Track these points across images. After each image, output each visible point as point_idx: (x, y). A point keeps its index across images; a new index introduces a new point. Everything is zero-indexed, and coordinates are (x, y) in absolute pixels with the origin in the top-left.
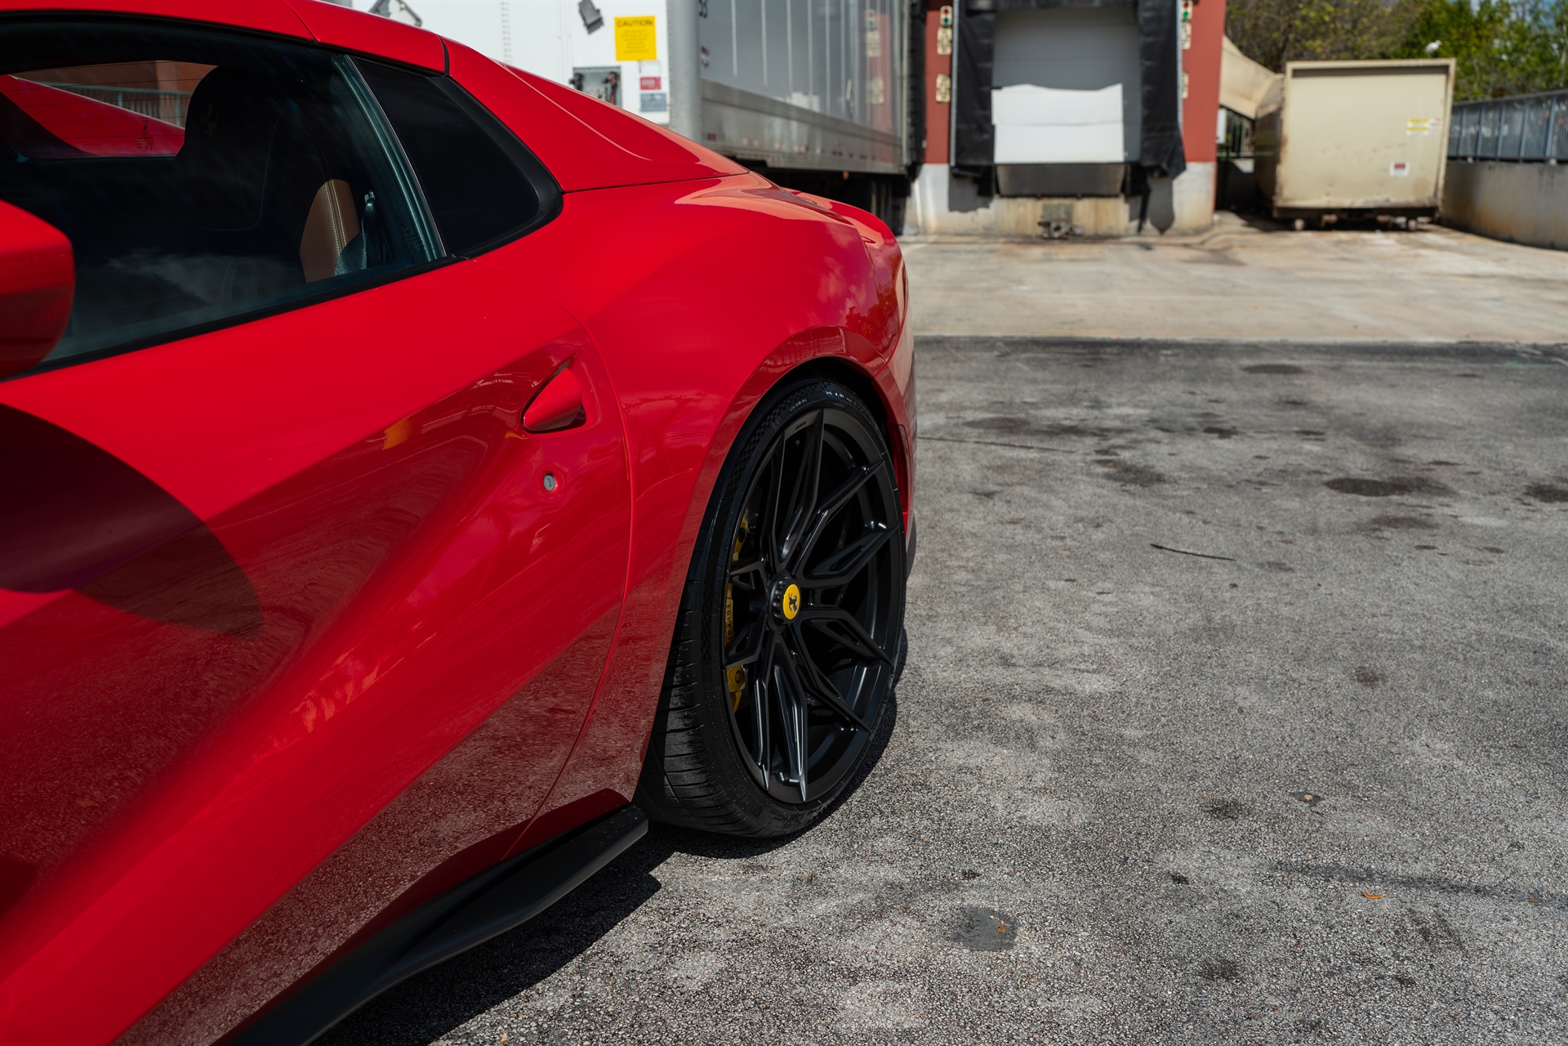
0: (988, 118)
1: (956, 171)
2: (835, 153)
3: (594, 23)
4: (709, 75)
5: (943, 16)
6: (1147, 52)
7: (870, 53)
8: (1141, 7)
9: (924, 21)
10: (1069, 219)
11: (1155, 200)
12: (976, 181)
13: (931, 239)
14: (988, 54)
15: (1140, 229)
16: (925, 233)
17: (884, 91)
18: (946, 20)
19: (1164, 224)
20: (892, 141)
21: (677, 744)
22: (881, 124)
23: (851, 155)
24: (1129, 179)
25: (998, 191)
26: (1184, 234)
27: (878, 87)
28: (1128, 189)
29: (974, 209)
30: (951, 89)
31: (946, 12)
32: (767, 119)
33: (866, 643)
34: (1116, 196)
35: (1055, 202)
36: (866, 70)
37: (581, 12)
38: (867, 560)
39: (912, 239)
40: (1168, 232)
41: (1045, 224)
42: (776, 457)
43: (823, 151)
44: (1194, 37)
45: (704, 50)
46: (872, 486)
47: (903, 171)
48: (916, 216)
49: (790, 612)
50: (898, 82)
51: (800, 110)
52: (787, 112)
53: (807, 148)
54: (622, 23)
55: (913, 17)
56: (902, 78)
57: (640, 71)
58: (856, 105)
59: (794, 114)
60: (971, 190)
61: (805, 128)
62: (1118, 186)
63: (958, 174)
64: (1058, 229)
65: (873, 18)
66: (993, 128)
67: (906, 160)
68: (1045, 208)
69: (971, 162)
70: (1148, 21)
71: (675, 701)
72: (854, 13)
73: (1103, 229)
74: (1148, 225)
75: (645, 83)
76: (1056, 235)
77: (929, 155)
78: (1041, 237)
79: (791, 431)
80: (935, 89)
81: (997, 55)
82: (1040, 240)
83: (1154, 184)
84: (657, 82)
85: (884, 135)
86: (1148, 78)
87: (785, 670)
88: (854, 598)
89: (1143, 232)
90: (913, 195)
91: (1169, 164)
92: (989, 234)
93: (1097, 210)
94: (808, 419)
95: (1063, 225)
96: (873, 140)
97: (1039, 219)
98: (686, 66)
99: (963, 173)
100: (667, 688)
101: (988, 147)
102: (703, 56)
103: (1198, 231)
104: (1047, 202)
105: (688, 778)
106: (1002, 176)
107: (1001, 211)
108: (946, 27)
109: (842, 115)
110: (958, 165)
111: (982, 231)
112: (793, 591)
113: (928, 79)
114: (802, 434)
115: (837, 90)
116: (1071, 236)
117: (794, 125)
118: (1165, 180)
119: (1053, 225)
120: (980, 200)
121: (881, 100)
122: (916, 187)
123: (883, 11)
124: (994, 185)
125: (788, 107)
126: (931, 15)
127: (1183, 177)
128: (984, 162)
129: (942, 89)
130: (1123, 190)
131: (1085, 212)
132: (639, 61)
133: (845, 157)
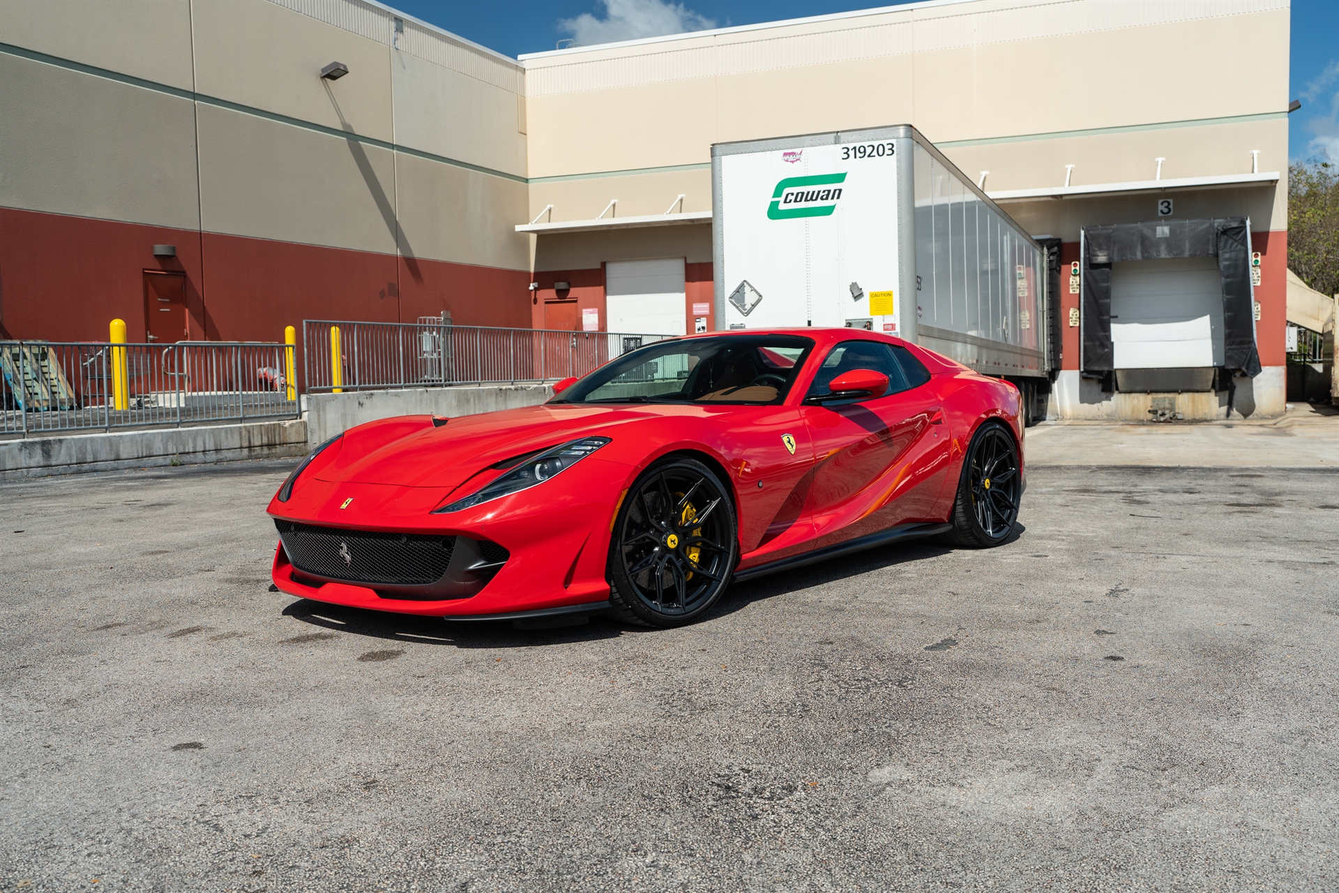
0: (1108, 337)
1: (1084, 374)
2: (995, 363)
3: (858, 296)
4: (922, 322)
5: (1073, 268)
6: (1228, 289)
7: (1019, 294)
8: (1221, 258)
9: (1059, 272)
10: (1172, 408)
11: (1239, 393)
12: (1100, 381)
13: (1067, 422)
14: (1107, 293)
15: (1228, 415)
16: (1063, 418)
17: (1030, 320)
18: (1075, 270)
19: (1248, 410)
20: (1037, 355)
21: (959, 509)
22: (1028, 343)
23: (1006, 365)
24: (1217, 378)
25: (1117, 389)
26: (1263, 418)
27: (1026, 317)
28: (1217, 386)
29: (1100, 401)
30: (1080, 318)
31: (1075, 265)
32: (953, 344)
33: (1009, 502)
34: (1209, 391)
35: (1162, 395)
36: (1017, 306)
37: (851, 290)
38: (1009, 477)
39: (1054, 422)
40: (1251, 416)
41: (1154, 412)
42: (984, 441)
43: (987, 362)
44: (1263, 277)
45: (919, 308)
46: (1010, 455)
47: (1045, 375)
48: (1056, 407)
49: (987, 487)
50: (1040, 314)
51: (973, 337)
52: (965, 339)
53: (977, 361)
54: (873, 295)
55: (1051, 269)
56: (1043, 312)
57: (884, 320)
58: (1010, 332)
59: (969, 340)
60: (1096, 388)
61: (975, 349)
62: (1210, 383)
63: (1086, 377)
64: (1163, 415)
65: (1021, 270)
66: (1112, 344)
67: (1047, 368)
68: (1154, 400)
69: (1096, 368)
70: (1227, 267)
71: (959, 497)
72: (1008, 268)
73: (1199, 415)
74: (1234, 412)
75: (886, 327)
76: (1162, 419)
77: (1064, 364)
78: (1151, 421)
79: (987, 435)
80: (1068, 318)
81: (1114, 293)
82: (1149, 423)
83: (1238, 382)
84: (893, 326)
85: (1030, 350)
86: (1228, 307)
87: (986, 502)
88: (1006, 487)
89: (1230, 417)
90: (1053, 392)
91: (1247, 368)
92: (1110, 419)
93: (1193, 401)
94: (992, 432)
95: (1167, 412)
96: (1022, 354)
97: (1149, 409)
98: (909, 317)
99: (1089, 376)
100: (957, 493)
101: (1109, 358)
102: (919, 311)
103: (1274, 416)
104: (1155, 395)
105: (962, 519)
106: (1120, 378)
107: (1119, 403)
108: (1075, 275)
109: (1000, 339)
110: (1085, 371)
111: (1106, 417)
112: (987, 481)
113: (1063, 311)
114: (990, 436)
115: (996, 322)
116: (1174, 420)
117: (969, 346)
118: (1247, 379)
119: (1160, 412)
120: (1104, 395)
121: (1028, 326)
122: (1055, 386)
123: (1028, 265)
124: (1114, 384)
125: (965, 336)
126: (1064, 267)
127: (1259, 376)
128: (1106, 369)
129: (1073, 317)
130: (1213, 386)
131: (1184, 403)
132: (883, 315)
133: (1002, 366)
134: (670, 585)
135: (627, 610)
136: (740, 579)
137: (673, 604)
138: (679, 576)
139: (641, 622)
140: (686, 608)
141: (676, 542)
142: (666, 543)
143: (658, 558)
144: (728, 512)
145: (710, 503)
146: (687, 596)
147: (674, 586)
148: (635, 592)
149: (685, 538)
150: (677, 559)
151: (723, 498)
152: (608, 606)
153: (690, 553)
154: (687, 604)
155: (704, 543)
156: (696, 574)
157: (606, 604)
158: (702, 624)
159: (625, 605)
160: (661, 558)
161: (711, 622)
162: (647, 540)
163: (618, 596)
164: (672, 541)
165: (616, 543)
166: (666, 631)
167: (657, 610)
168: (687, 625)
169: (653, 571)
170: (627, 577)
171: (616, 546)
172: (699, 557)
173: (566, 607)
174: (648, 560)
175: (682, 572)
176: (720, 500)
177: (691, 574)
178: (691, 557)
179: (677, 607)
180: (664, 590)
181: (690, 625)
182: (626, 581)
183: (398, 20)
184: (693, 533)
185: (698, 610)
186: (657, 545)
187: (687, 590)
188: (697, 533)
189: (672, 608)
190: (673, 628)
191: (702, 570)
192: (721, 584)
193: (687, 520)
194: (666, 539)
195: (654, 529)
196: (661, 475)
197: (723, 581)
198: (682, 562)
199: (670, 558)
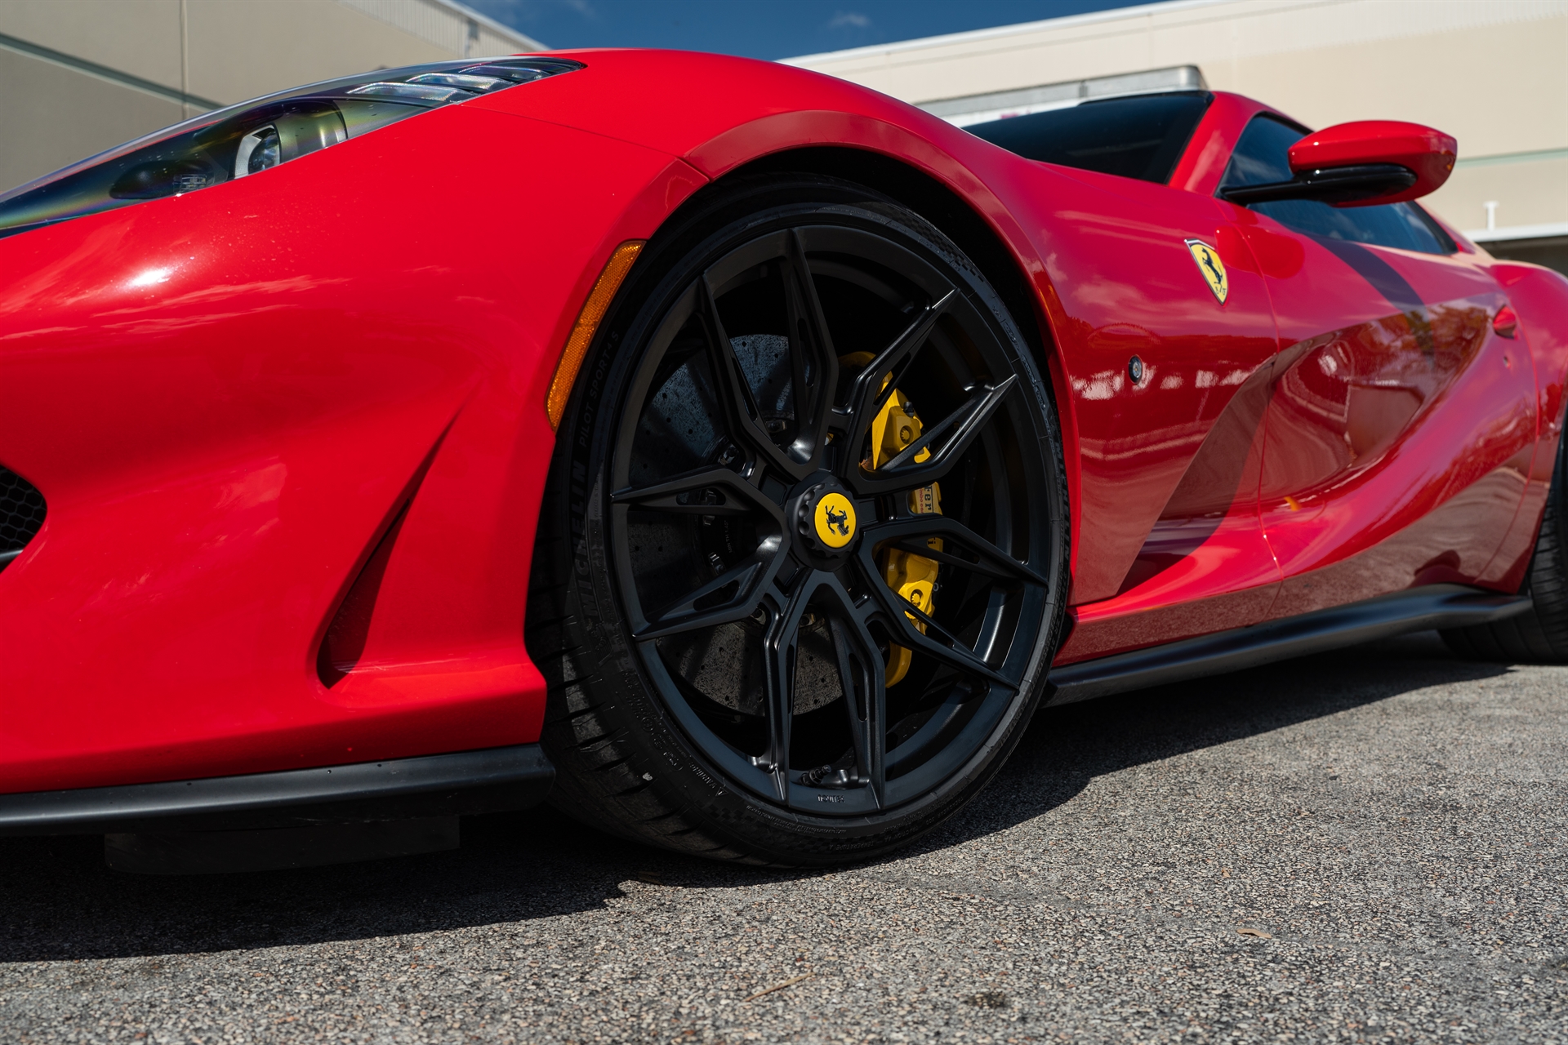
105: (1549, 586)
134: (824, 700)
135: (636, 790)
136: (1070, 691)
137: (835, 773)
138: (860, 661)
139: (698, 843)
140: (889, 787)
141: (851, 522)
142: (808, 524)
143: (776, 581)
144: (1043, 430)
145: (979, 393)
146: (891, 743)
147: (841, 703)
148: (670, 714)
149: (882, 517)
150: (855, 596)
151: (1024, 377)
152: (535, 769)
153: (902, 577)
154: (893, 773)
155: (952, 541)
156: (922, 658)
157: (530, 762)
158: (947, 852)
159: (624, 769)
160: (788, 586)
161: (982, 845)
162: (732, 504)
163: (591, 727)
164: (832, 519)
165: (587, 487)
166: (804, 882)
167: (766, 793)
168: (889, 857)
169: (755, 634)
170: (634, 644)
171: (585, 500)
172: (935, 598)
173: (324, 771)
174: (735, 584)
175: (871, 644)
176: (1015, 382)
177: (905, 658)
178: (905, 590)
179: (851, 785)
180: (796, 719)
181: (903, 857)
182: (627, 663)
183: (472, 23)
184: (912, 501)
185: (932, 797)
186: (772, 529)
187: (890, 721)
188: (927, 501)
189: (834, 787)
190: (834, 868)
191: (947, 642)
192: (1018, 701)
193: (889, 451)
194: (809, 509)
195: (761, 465)
196: (792, 236)
197: (1024, 689)
198: (870, 608)
199: (823, 588)
